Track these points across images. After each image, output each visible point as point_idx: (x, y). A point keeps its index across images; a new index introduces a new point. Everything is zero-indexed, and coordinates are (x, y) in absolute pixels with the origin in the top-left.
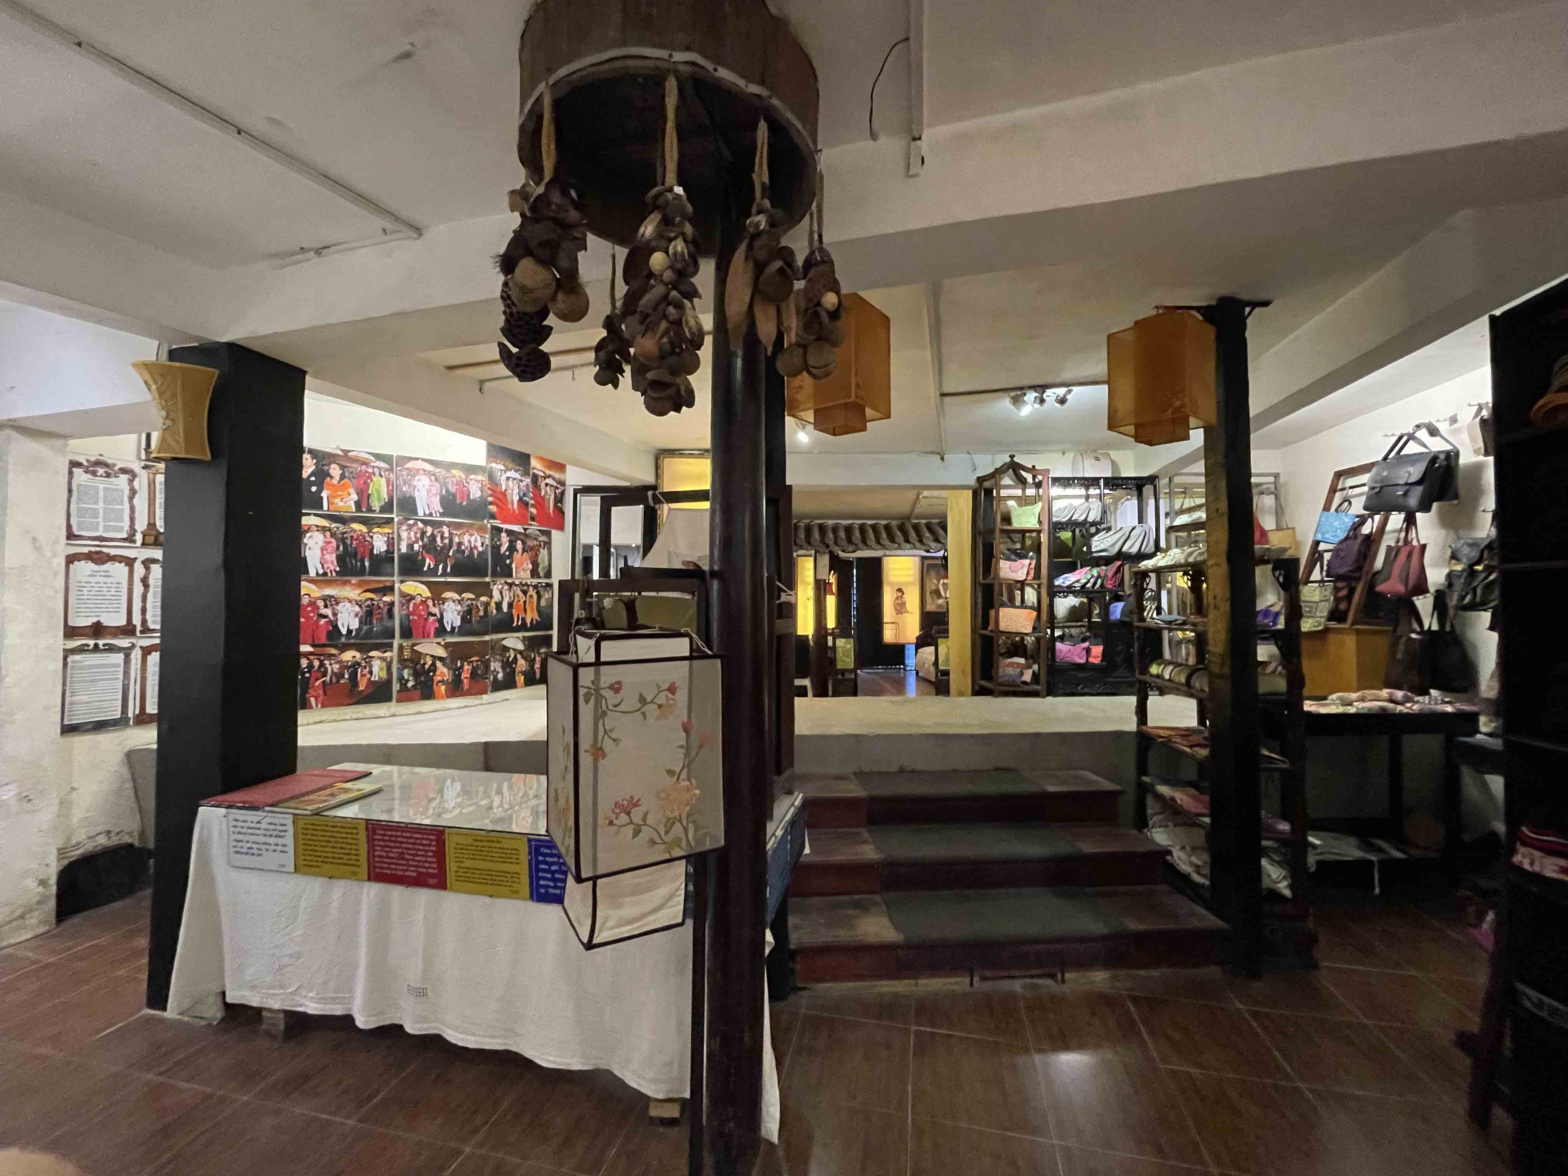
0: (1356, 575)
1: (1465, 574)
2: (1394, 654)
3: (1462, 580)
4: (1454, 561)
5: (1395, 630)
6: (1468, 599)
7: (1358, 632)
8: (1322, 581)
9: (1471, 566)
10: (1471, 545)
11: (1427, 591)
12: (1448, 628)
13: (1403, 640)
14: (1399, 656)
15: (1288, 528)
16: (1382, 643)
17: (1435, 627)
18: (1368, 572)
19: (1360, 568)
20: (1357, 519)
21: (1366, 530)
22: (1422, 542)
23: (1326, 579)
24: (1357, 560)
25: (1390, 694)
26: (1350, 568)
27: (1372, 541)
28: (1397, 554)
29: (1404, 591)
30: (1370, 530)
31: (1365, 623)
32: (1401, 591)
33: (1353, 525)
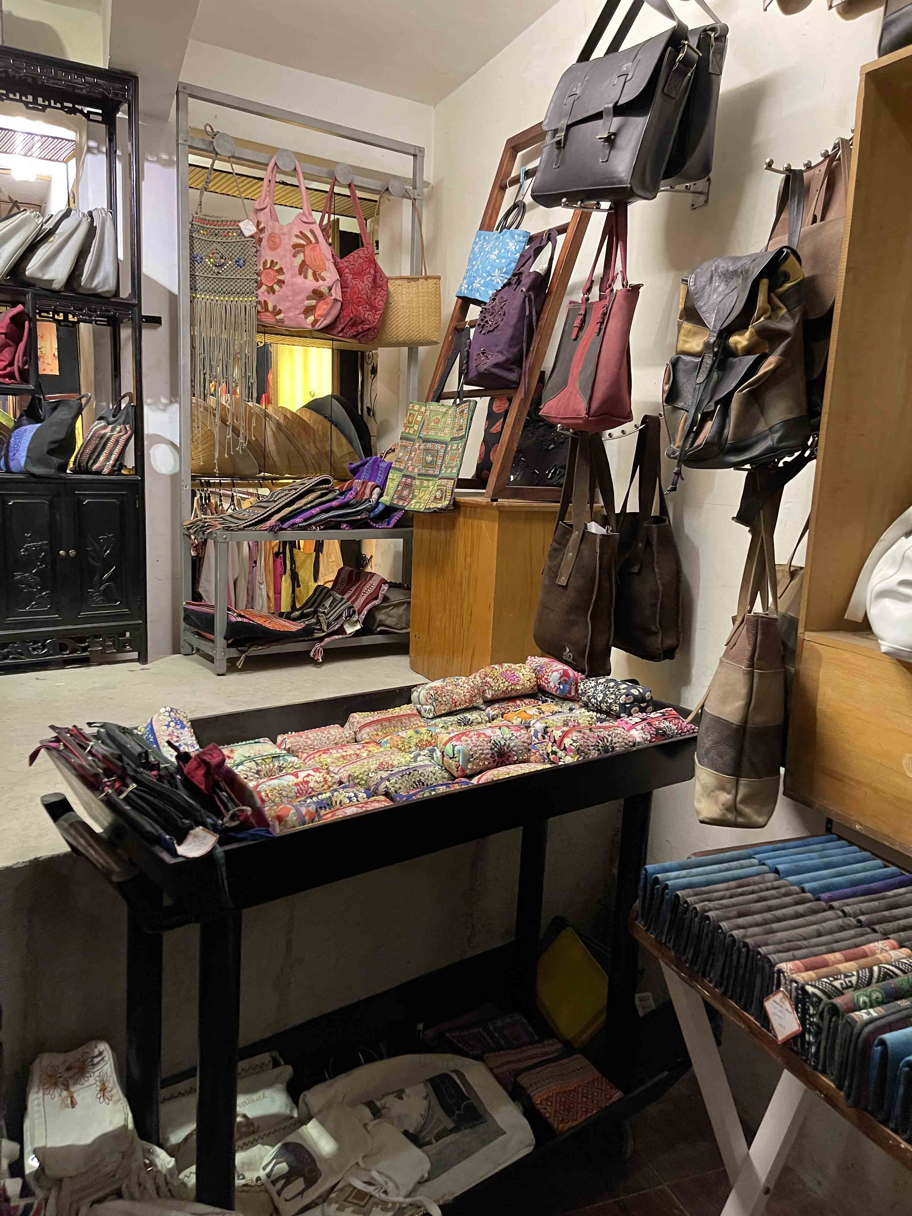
0: (512, 377)
1: (708, 361)
2: (553, 573)
3: (700, 379)
4: (687, 326)
5: (562, 517)
6: (709, 428)
7: (505, 514)
8: (460, 394)
9: (725, 333)
10: (728, 276)
11: (629, 417)
12: (655, 511)
13: (576, 535)
14: (563, 580)
15: (427, 278)
17: (633, 507)
18: (531, 369)
19: (517, 362)
20: (528, 245)
21: (540, 265)
22: (632, 281)
23: (466, 388)
24: (514, 340)
25: (538, 672)
26: (501, 358)
27: (546, 295)
28: (583, 321)
29: (588, 413)
30: (546, 266)
31: (516, 494)
32: (583, 414)
33: (522, 256)
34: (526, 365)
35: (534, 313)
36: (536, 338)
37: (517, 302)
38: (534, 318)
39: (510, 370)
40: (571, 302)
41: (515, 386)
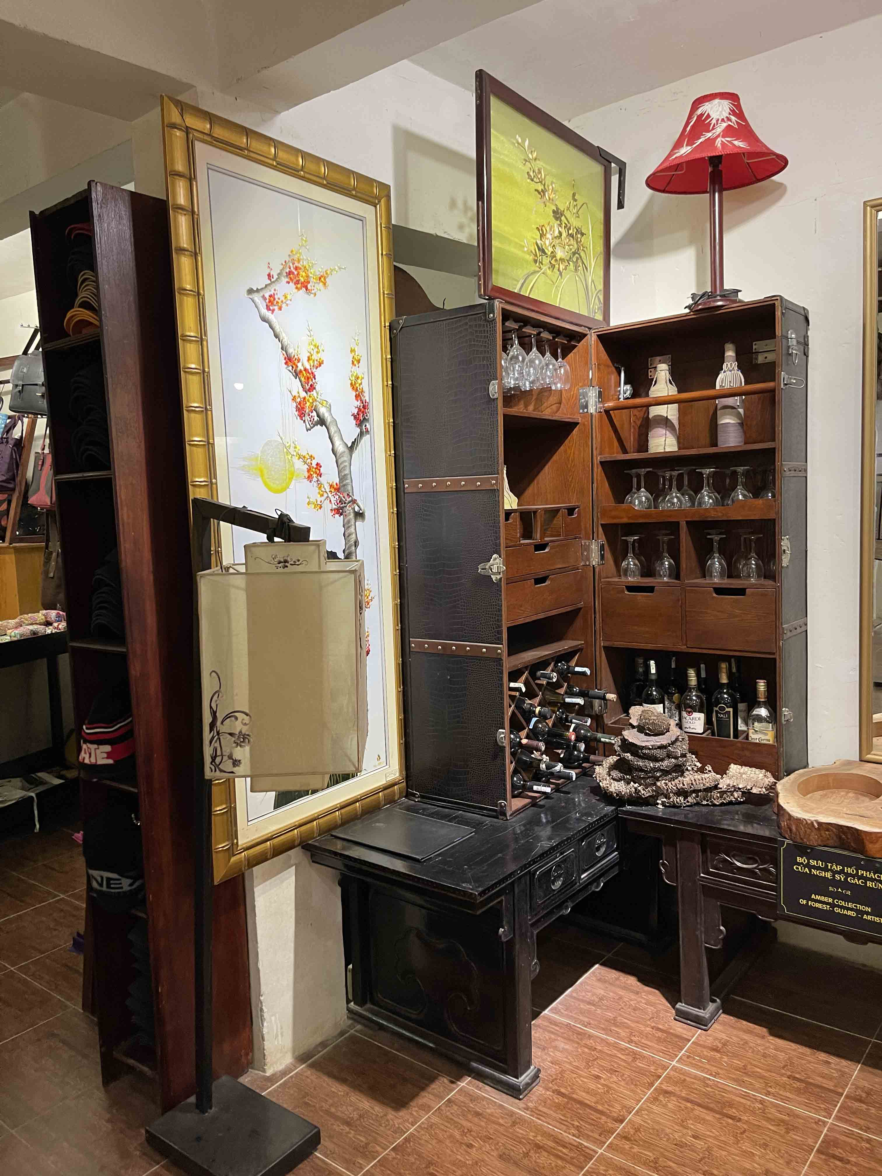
0: (11, 486)
2: (46, 573)
5: (47, 547)
7: (16, 551)
14: (51, 575)
16: (38, 559)
18: (21, 482)
19: (13, 479)
20: (8, 421)
21: (16, 433)
24: (9, 469)
25: (46, 616)
26: (4, 478)
27: (23, 448)
28: (43, 462)
29: (51, 503)
30: (20, 434)
31: (21, 541)
32: (49, 504)
33: (6, 426)
34: (18, 479)
35: (18, 457)
36: (20, 468)
37: (8, 452)
38: (18, 460)
39: (10, 483)
40: (36, 453)
41: (13, 490)
